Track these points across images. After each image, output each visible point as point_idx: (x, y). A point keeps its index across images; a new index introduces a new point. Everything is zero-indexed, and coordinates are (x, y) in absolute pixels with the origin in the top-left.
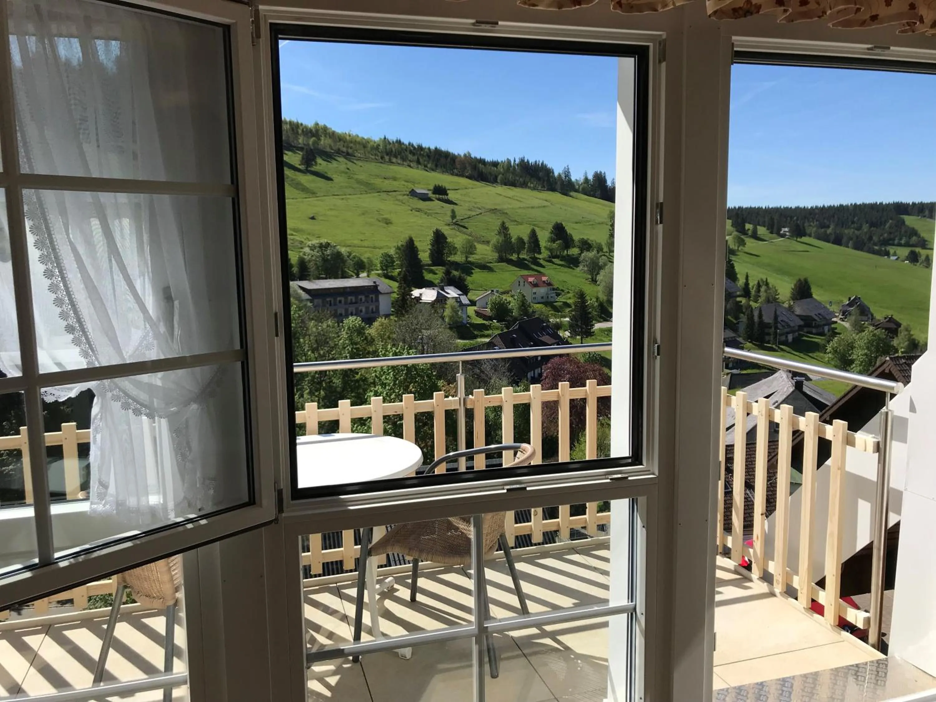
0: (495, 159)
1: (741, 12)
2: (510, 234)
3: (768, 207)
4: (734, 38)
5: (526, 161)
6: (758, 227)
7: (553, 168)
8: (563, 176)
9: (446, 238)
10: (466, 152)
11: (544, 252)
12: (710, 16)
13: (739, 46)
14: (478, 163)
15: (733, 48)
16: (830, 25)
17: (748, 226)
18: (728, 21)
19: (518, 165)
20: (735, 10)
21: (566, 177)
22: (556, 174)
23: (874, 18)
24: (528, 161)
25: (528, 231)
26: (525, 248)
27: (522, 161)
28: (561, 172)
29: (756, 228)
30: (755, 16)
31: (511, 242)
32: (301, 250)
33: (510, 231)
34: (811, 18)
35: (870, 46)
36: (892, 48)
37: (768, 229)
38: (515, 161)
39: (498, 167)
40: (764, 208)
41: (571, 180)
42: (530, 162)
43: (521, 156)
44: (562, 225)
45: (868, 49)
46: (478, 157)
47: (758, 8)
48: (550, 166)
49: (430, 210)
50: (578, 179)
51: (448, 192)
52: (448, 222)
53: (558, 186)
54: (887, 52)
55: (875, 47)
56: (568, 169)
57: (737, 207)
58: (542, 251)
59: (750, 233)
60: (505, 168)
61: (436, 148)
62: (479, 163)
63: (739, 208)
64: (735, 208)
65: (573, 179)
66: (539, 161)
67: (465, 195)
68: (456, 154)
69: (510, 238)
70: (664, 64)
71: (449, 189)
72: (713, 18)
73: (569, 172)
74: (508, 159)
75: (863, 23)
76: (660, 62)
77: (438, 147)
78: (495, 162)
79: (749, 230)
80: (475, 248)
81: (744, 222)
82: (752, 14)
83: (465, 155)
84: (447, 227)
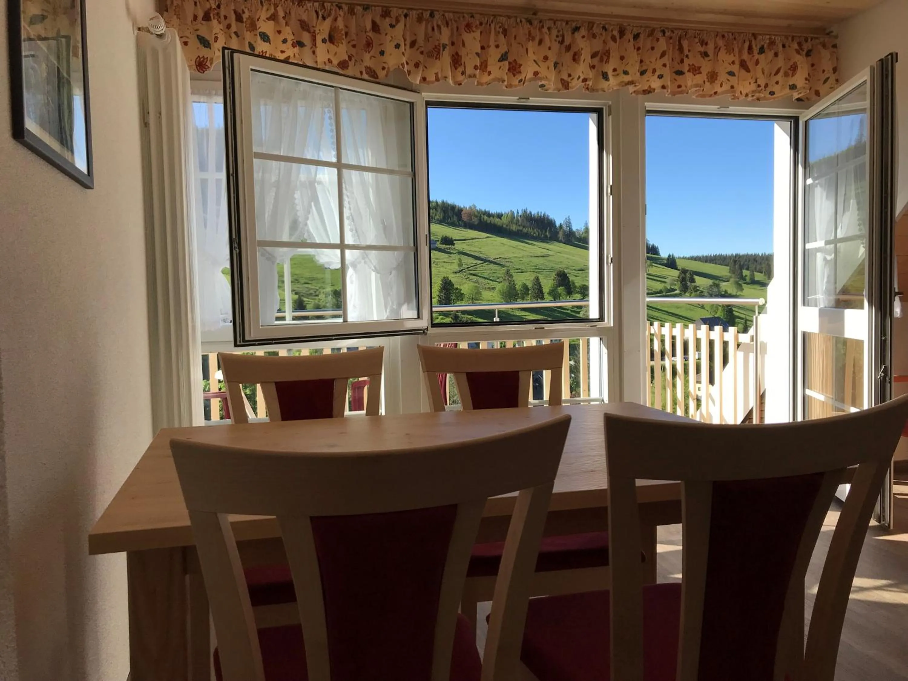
0: (499, 211)
1: (647, 92)
2: (514, 281)
3: (765, 253)
4: (646, 104)
5: (528, 212)
6: (756, 273)
7: (555, 219)
8: (564, 226)
9: (453, 285)
10: (471, 205)
11: (547, 298)
12: (631, 94)
13: (648, 107)
14: (482, 216)
15: (645, 108)
16: (694, 97)
17: (745, 272)
18: (640, 97)
19: (521, 216)
20: (644, 91)
21: (567, 227)
22: (558, 225)
23: (716, 93)
24: (531, 213)
25: (532, 278)
26: (528, 294)
27: (525, 212)
28: (562, 222)
29: (754, 274)
30: (653, 93)
31: (515, 289)
32: (316, 297)
33: (514, 278)
34: (683, 94)
35: (718, 107)
36: (730, 107)
37: (765, 275)
38: (518, 212)
39: (502, 218)
40: (760, 255)
41: (572, 230)
42: (533, 214)
43: (524, 208)
44: (564, 272)
45: (718, 108)
46: (483, 210)
47: (654, 90)
48: (552, 217)
49: (437, 259)
50: (579, 229)
51: (454, 242)
52: (456, 271)
53: (561, 236)
54: (728, 109)
55: (721, 107)
56: (569, 219)
57: (734, 255)
58: (545, 297)
59: (748, 279)
60: (509, 219)
61: (443, 202)
62: (484, 215)
63: (736, 255)
64: (732, 255)
65: (574, 229)
66: (541, 213)
67: (471, 245)
68: (462, 207)
69: (515, 285)
70: (610, 117)
71: (456, 240)
72: (633, 94)
73: (570, 223)
74: (511, 211)
75: (711, 96)
76: (609, 115)
77: (445, 201)
78: (499, 214)
79: (746, 276)
80: (481, 294)
81: (741, 268)
82: (651, 92)
83: (470, 207)
84: (453, 275)
